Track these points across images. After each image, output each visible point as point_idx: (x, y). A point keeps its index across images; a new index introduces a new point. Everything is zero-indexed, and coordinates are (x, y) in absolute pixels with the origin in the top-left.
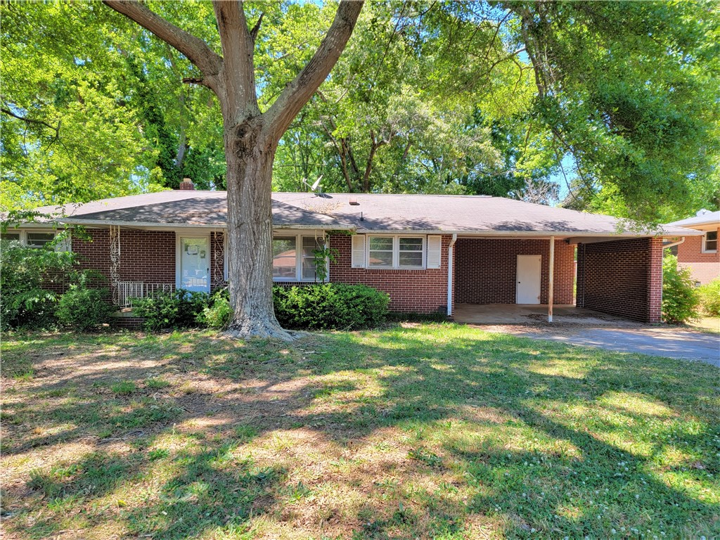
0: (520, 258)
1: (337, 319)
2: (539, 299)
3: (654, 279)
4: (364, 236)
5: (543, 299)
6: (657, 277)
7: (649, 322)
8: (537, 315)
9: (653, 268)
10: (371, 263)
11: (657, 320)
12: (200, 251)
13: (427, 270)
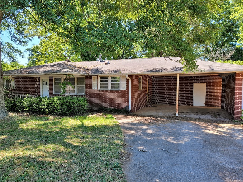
0: (195, 85)
1: (55, 111)
2: (205, 104)
3: (237, 96)
4: (97, 76)
5: (207, 104)
6: (239, 95)
7: (234, 120)
8: (183, 112)
9: (236, 90)
10: (101, 87)
11: (239, 119)
12: (47, 84)
13: (121, 90)
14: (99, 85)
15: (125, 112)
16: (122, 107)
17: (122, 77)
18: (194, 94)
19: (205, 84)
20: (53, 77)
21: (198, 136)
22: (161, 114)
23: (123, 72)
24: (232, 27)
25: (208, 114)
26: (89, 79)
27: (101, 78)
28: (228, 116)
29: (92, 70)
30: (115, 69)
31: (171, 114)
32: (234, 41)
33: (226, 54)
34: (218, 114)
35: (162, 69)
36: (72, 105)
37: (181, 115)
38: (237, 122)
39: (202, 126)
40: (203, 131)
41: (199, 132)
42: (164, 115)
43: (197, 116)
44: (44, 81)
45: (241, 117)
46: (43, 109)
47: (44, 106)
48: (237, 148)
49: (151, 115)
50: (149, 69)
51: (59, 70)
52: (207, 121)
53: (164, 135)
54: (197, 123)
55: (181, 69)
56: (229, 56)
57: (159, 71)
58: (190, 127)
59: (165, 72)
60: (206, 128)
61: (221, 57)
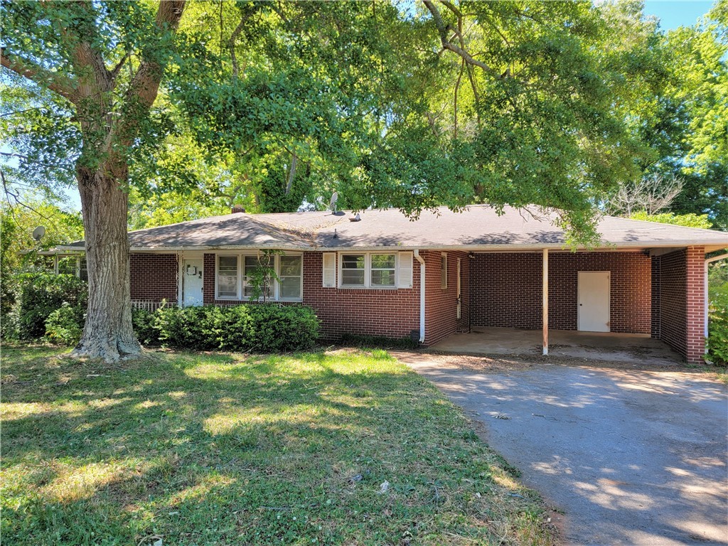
0: (582, 275)
1: (244, 341)
2: (608, 325)
3: (692, 304)
4: (335, 254)
5: (614, 326)
6: (698, 301)
7: (687, 362)
8: (556, 346)
9: (690, 289)
10: (345, 282)
11: (700, 360)
12: (198, 272)
13: (399, 289)
14: (338, 276)
15: (411, 344)
16: (401, 333)
17: (402, 255)
18: (581, 300)
19: (608, 273)
20: (214, 255)
21: (610, 395)
22: (501, 350)
23: (407, 244)
24: (670, 118)
25: (622, 349)
26: (313, 260)
27: (346, 258)
28: (670, 355)
29: (320, 235)
30: (382, 236)
31: (527, 348)
32: (675, 156)
33: (659, 196)
34: (645, 349)
35: (508, 236)
36: (285, 326)
37: (555, 353)
38: (695, 367)
39: (613, 377)
40: (619, 385)
41: (609, 387)
42: (512, 352)
43: (595, 355)
44: (189, 266)
45: (703, 356)
46: (209, 336)
47: (213, 329)
48: (699, 415)
49: (479, 352)
50: (476, 237)
51: (245, 239)
52: (621, 366)
53: (531, 392)
54: (599, 370)
55: (555, 238)
56: (666, 202)
57: (500, 242)
58: (584, 378)
59: (517, 245)
60: (622, 380)
61: (645, 204)
